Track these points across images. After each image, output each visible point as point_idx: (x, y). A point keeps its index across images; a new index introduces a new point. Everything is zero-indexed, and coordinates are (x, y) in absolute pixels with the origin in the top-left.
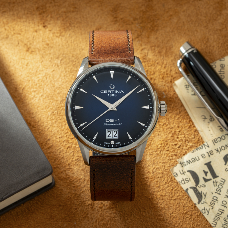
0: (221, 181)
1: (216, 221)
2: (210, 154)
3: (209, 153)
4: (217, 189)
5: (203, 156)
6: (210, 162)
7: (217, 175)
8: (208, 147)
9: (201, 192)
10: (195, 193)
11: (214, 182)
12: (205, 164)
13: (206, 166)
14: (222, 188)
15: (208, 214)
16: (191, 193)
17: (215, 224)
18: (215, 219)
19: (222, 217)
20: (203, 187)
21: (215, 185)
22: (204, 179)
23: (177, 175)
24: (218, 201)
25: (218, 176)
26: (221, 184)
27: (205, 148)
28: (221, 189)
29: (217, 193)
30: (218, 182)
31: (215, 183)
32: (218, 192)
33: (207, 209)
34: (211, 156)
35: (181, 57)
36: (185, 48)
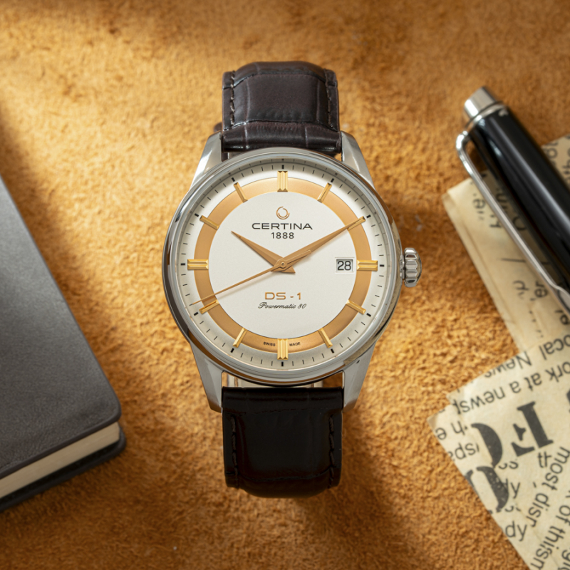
0: (559, 454)
1: (541, 559)
2: (532, 383)
3: (531, 380)
4: (548, 474)
5: (514, 387)
6: (532, 404)
7: (550, 438)
8: (529, 363)
9: (507, 480)
10: (490, 482)
11: (540, 456)
12: (520, 409)
13: (521, 414)
14: (561, 471)
15: (521, 540)
16: (481, 484)
17: (540, 564)
18: (540, 553)
19: (558, 548)
20: (511, 467)
21: (543, 464)
22: (515, 446)
23: (445, 433)
24: (548, 505)
25: (551, 442)
26: (559, 463)
27: (521, 367)
28: (559, 476)
29: (548, 485)
30: (550, 456)
31: (543, 459)
32: (551, 483)
33: (518, 526)
34: (535, 387)
35: (466, 126)
36: (477, 104)
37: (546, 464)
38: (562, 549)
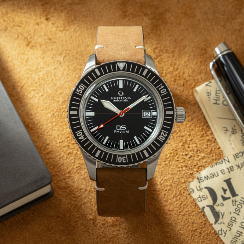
0: (241, 200)
2: (230, 170)
4: (236, 209)
5: (222, 172)
6: (230, 179)
7: (237, 193)
8: (229, 162)
9: (219, 211)
10: (212, 212)
11: (233, 201)
12: (225, 181)
13: (225, 183)
14: (241, 208)
15: (225, 236)
16: (208, 212)
18: (232, 242)
19: (240, 240)
20: (221, 205)
21: (234, 204)
22: (222, 196)
23: (193, 191)
24: (236, 222)
25: (237, 195)
26: (240, 204)
27: (226, 163)
28: (241, 209)
29: (236, 213)
30: (237, 201)
31: (234, 202)
32: (237, 212)
33: (224, 231)
34: (231, 172)
35: (215, 58)
36: (220, 49)
37: (235, 204)
38: (241, 240)
